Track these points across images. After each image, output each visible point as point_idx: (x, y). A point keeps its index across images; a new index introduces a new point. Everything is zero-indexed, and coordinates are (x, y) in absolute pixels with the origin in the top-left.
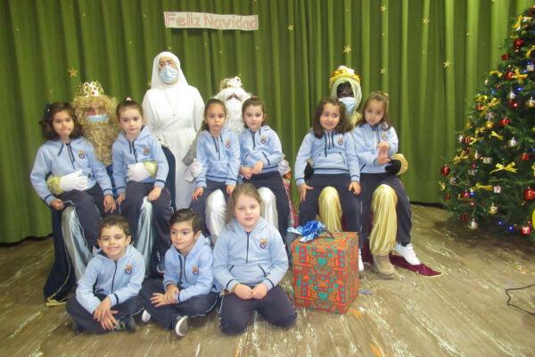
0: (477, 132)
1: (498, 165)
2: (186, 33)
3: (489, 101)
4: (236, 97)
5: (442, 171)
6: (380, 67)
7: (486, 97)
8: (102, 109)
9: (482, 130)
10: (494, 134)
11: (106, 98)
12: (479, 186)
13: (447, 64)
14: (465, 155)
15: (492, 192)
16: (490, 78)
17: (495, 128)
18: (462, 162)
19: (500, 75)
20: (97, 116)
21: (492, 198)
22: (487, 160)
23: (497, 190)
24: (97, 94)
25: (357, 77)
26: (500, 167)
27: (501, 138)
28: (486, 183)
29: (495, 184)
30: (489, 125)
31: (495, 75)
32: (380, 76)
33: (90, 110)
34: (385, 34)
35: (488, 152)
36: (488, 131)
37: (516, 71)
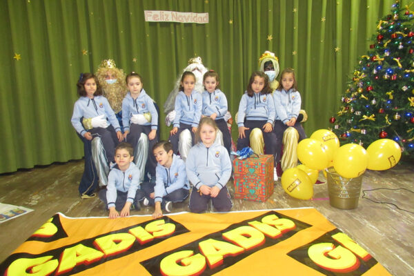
0: (352, 95)
1: (364, 116)
2: (158, 25)
3: (360, 75)
4: (198, 69)
5: (331, 120)
6: (292, 50)
7: (359, 72)
8: (114, 76)
9: (356, 93)
10: (363, 96)
11: (117, 70)
12: (352, 130)
13: (337, 49)
14: (345, 110)
15: (360, 133)
16: (362, 60)
17: (363, 93)
18: (344, 115)
19: (368, 58)
20: (111, 80)
21: (360, 137)
22: (358, 113)
23: (363, 132)
24: (112, 67)
25: (276, 58)
26: (365, 117)
27: (367, 99)
28: (357, 128)
29: (362, 128)
30: (360, 91)
31: (365, 58)
32: (292, 56)
33: (107, 77)
34: (296, 28)
35: (358, 107)
36: (360, 94)
37: (377, 56)
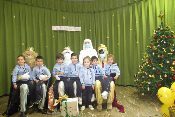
0: (144, 64)
1: (150, 75)
3: (147, 55)
4: (68, 52)
6: (118, 43)
7: (146, 54)
9: (145, 64)
10: (148, 65)
12: (144, 82)
13: (137, 42)
14: (141, 71)
15: (147, 84)
17: (148, 64)
18: (141, 74)
19: (150, 47)
21: (148, 86)
22: (146, 74)
23: (150, 83)
26: (150, 76)
27: (150, 67)
28: (147, 81)
29: (149, 81)
30: (147, 63)
31: (149, 47)
34: (119, 33)
35: (147, 71)
36: (147, 64)
37: (154, 46)
